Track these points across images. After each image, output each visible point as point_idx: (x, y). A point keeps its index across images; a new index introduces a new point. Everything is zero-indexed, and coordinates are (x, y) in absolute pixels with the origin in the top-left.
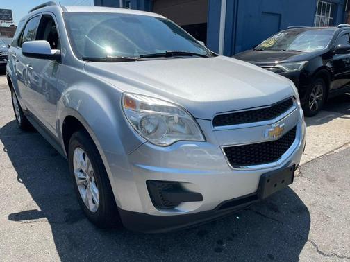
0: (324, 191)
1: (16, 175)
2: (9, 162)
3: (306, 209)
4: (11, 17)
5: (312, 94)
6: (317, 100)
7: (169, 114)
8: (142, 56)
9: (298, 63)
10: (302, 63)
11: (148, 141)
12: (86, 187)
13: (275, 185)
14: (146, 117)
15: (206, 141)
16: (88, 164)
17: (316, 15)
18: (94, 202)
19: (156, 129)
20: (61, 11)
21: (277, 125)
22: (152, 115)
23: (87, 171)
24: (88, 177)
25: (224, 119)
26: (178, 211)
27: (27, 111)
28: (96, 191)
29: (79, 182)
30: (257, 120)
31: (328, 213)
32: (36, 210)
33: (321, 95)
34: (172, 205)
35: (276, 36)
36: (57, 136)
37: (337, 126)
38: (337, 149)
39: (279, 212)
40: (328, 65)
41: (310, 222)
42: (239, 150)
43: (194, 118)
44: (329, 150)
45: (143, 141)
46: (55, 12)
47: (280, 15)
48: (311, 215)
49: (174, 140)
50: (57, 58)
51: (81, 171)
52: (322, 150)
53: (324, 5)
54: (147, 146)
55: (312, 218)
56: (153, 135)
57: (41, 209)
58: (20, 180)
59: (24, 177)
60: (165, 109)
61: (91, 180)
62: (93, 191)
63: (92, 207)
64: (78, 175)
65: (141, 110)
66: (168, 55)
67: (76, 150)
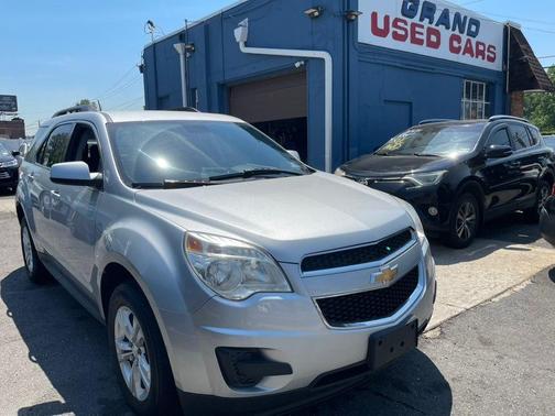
0: (474, 359)
1: (27, 351)
2: (16, 332)
3: (447, 386)
4: (16, 106)
5: (459, 216)
6: (467, 223)
7: (244, 258)
8: (211, 179)
9: (434, 174)
10: (440, 173)
11: (217, 295)
12: (131, 363)
13: (392, 350)
14: (215, 263)
15: (293, 291)
16: (137, 329)
17: (464, 100)
18: (143, 386)
19: (229, 277)
20: (104, 121)
21: (387, 266)
22: (224, 260)
23: (135, 339)
24: (135, 349)
25: (314, 262)
26: (259, 390)
27: (46, 254)
28: (147, 368)
29: (121, 357)
30: (359, 262)
31: (478, 390)
32: (58, 402)
33: (473, 216)
34: (251, 383)
35: (404, 135)
36: (92, 291)
37: (499, 261)
38: (496, 296)
39: (408, 391)
40: (478, 174)
41: (451, 404)
42: (337, 302)
43: (277, 262)
44: (485, 298)
45: (211, 294)
46: (96, 122)
47: (410, 103)
48: (453, 394)
49: (251, 292)
50: (98, 184)
51: (126, 340)
52: (474, 298)
53: (475, 86)
54: (217, 302)
55: (455, 398)
56: (224, 285)
57: (65, 399)
58: (33, 358)
59: (39, 353)
60: (240, 251)
61: (139, 352)
62: (143, 369)
63: (140, 394)
64: (121, 346)
65: (209, 254)
66: (247, 175)
67: (120, 310)
